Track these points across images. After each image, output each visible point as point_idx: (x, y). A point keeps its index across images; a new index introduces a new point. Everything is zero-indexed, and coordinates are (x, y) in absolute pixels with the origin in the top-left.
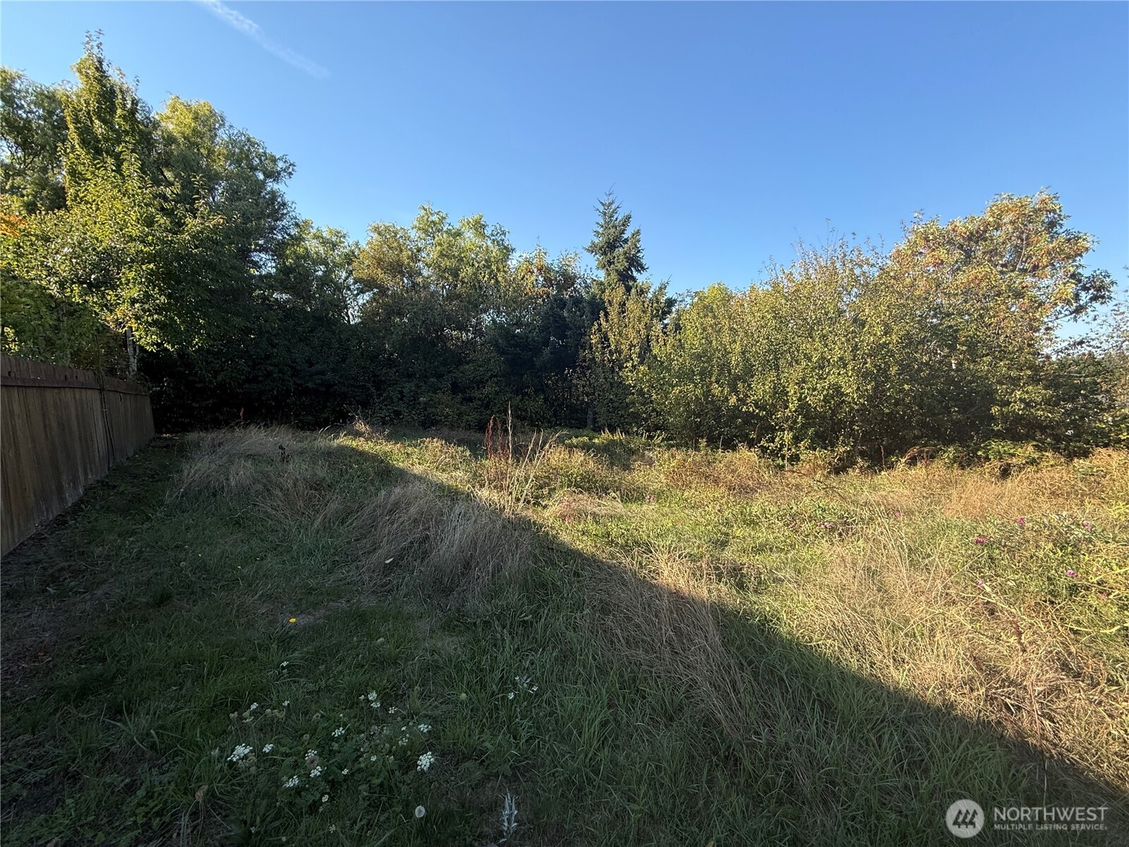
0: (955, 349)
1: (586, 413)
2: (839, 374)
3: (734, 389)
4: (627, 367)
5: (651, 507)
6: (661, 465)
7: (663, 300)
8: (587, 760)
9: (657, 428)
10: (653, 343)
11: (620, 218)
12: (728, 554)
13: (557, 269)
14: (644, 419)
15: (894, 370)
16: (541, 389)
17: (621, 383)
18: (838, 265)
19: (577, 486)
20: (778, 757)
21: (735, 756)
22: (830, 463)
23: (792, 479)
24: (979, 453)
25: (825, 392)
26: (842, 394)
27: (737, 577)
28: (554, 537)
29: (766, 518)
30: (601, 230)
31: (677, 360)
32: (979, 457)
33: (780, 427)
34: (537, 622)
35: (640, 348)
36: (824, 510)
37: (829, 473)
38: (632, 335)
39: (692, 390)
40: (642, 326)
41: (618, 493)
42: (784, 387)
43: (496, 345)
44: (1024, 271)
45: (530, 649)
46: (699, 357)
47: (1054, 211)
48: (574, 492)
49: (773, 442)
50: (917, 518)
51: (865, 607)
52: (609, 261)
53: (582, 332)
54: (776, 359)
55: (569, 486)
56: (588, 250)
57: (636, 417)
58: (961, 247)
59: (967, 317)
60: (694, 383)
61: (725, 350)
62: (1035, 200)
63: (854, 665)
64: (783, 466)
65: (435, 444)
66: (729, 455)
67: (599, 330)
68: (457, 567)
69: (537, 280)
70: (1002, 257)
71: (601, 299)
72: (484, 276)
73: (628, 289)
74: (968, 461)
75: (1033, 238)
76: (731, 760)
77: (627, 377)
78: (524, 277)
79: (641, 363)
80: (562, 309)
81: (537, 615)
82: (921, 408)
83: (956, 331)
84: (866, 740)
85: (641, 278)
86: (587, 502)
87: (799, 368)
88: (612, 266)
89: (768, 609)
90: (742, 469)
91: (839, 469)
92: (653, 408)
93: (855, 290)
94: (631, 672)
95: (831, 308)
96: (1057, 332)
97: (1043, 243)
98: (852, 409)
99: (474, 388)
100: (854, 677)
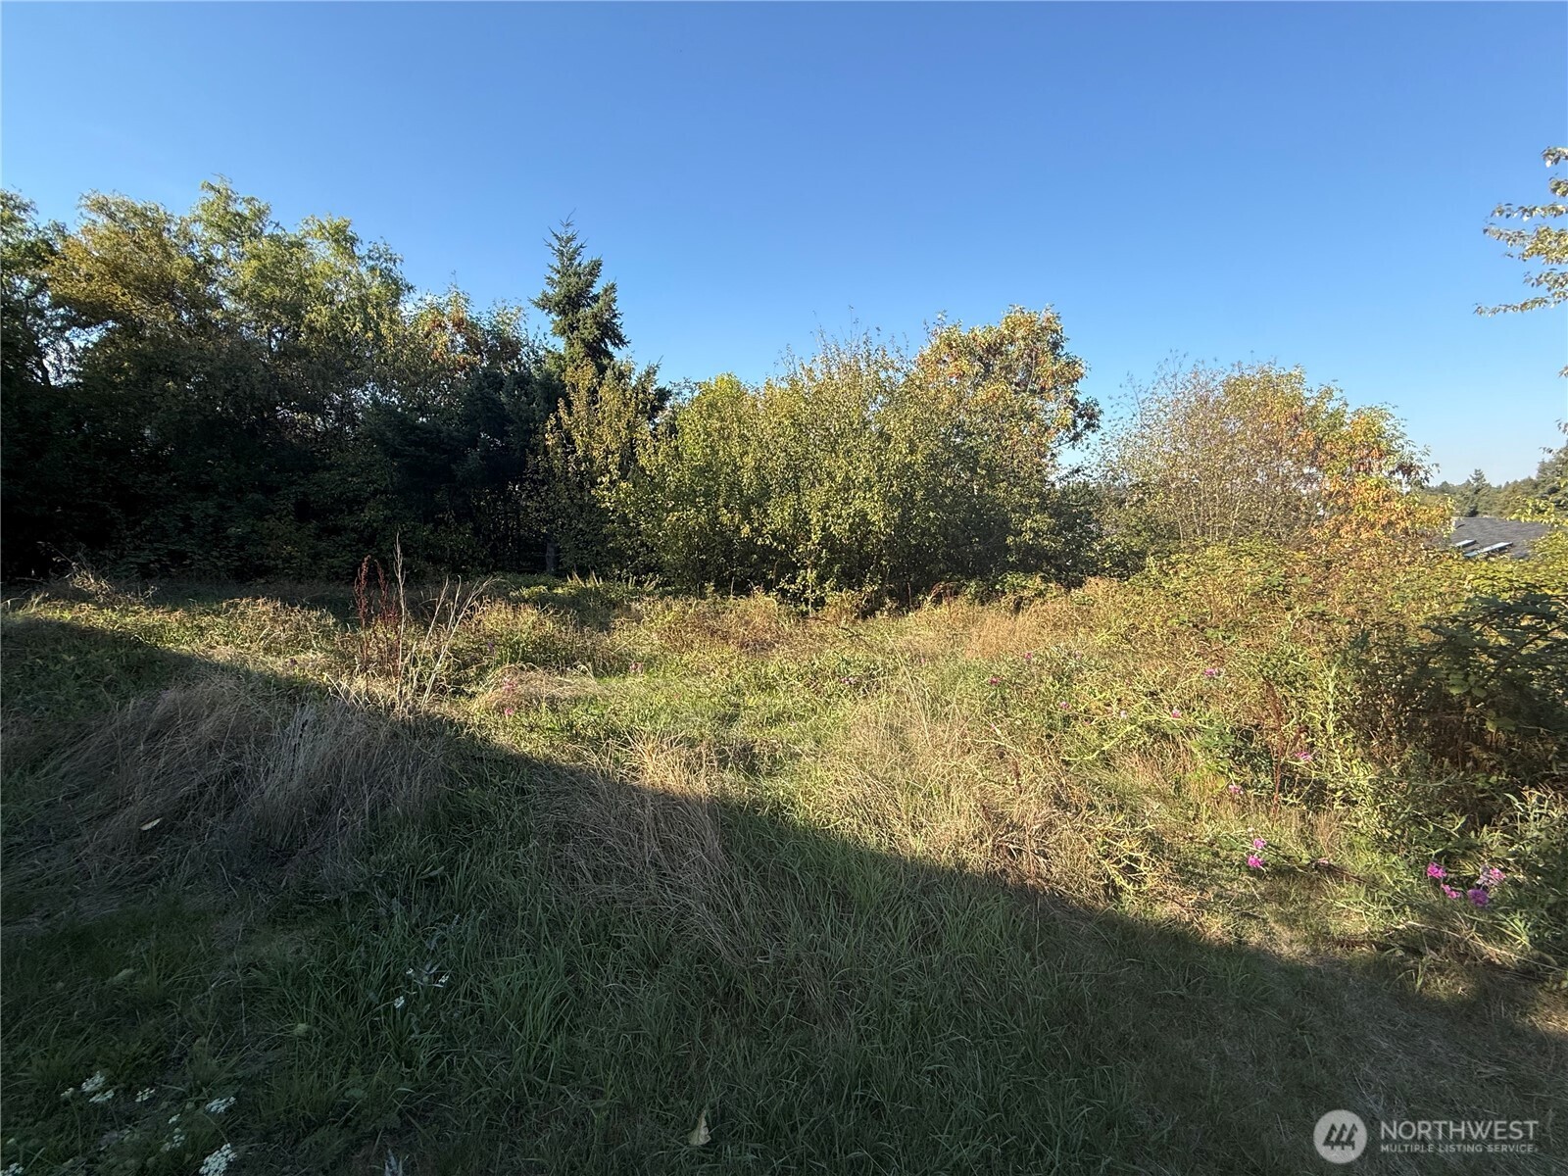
0: (976, 473)
1: (545, 551)
2: (865, 498)
3: (747, 517)
4: (602, 483)
5: (638, 680)
6: (652, 621)
7: (652, 389)
8: (531, 1062)
9: (648, 569)
10: (639, 449)
11: (585, 263)
12: (738, 732)
13: (487, 327)
14: (629, 558)
15: (919, 495)
16: (466, 514)
17: (594, 505)
18: (863, 365)
19: (525, 660)
20: (788, 974)
21: (737, 989)
22: (857, 606)
23: (816, 628)
24: (998, 587)
25: (851, 521)
26: (869, 523)
27: (747, 760)
28: (485, 740)
29: (785, 679)
30: (556, 277)
31: (673, 475)
32: (997, 591)
33: (802, 564)
34: (452, 876)
35: (621, 456)
36: (848, 663)
37: (856, 618)
38: (608, 437)
39: (693, 517)
40: (623, 424)
41: (589, 664)
42: (805, 513)
43: (382, 442)
44: (1033, 392)
45: (440, 921)
46: (701, 471)
47: (1057, 332)
48: (522, 668)
49: (794, 583)
50: (941, 662)
51: (886, 772)
52: (570, 325)
53: (530, 430)
54: (797, 478)
55: (513, 660)
56: (537, 305)
57: (619, 556)
58: (980, 359)
59: (986, 438)
60: (696, 507)
61: (735, 464)
62: (1042, 319)
63: (873, 840)
64: (807, 613)
65: (261, 609)
66: (743, 602)
67: (559, 425)
68: (301, 814)
69: (452, 341)
70: (1016, 374)
71: (560, 381)
72: (354, 325)
73: (602, 370)
74: (986, 597)
75: (1041, 359)
76: (732, 995)
77: (603, 497)
78: (429, 333)
79: (623, 477)
80: (497, 390)
81: (451, 865)
82: (946, 539)
83: (977, 453)
84: (883, 927)
85: (620, 355)
86: (542, 683)
87: (822, 490)
88: (576, 332)
89: (782, 793)
90: (758, 619)
91: (866, 614)
92: (642, 541)
93: (880, 397)
94: (600, 916)
95: (855, 418)
96: (1059, 459)
97: (1049, 365)
98: (879, 540)
99: (342, 511)
100: (872, 855)
